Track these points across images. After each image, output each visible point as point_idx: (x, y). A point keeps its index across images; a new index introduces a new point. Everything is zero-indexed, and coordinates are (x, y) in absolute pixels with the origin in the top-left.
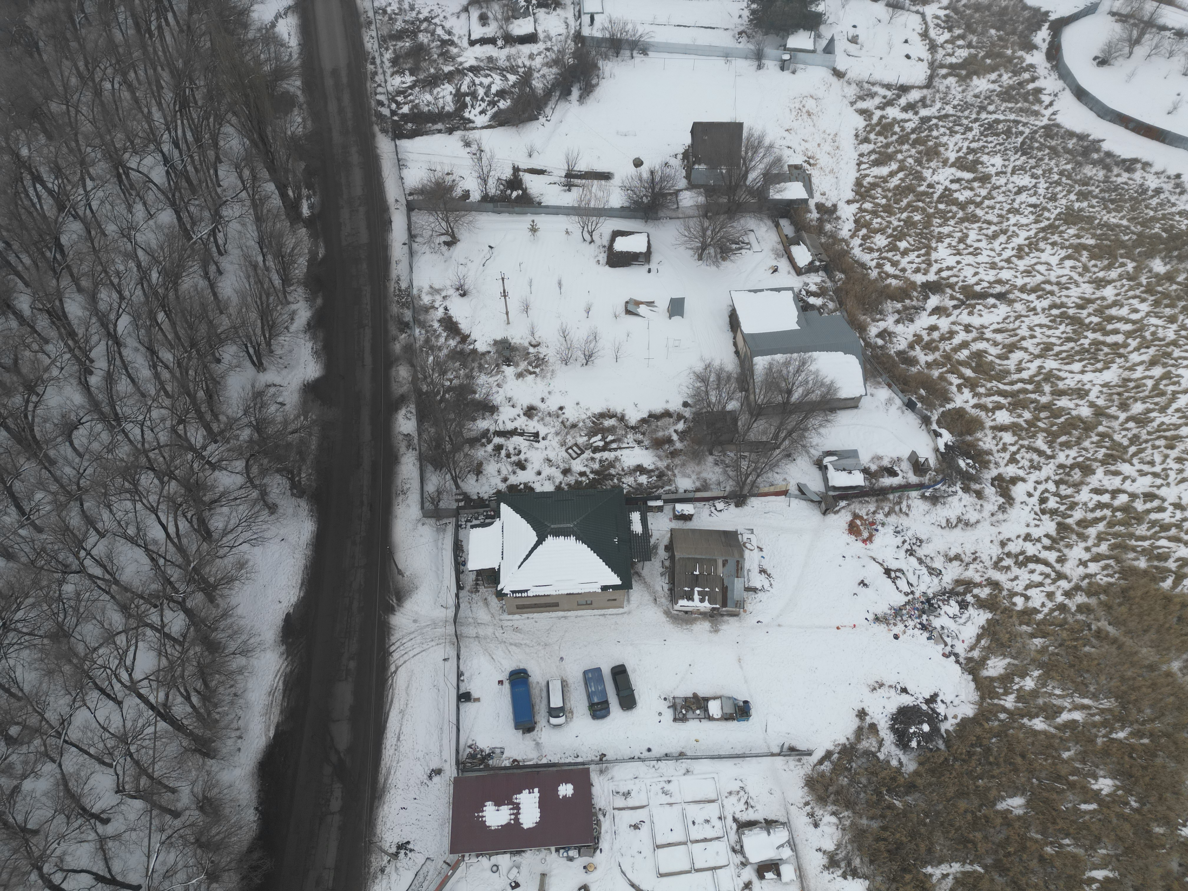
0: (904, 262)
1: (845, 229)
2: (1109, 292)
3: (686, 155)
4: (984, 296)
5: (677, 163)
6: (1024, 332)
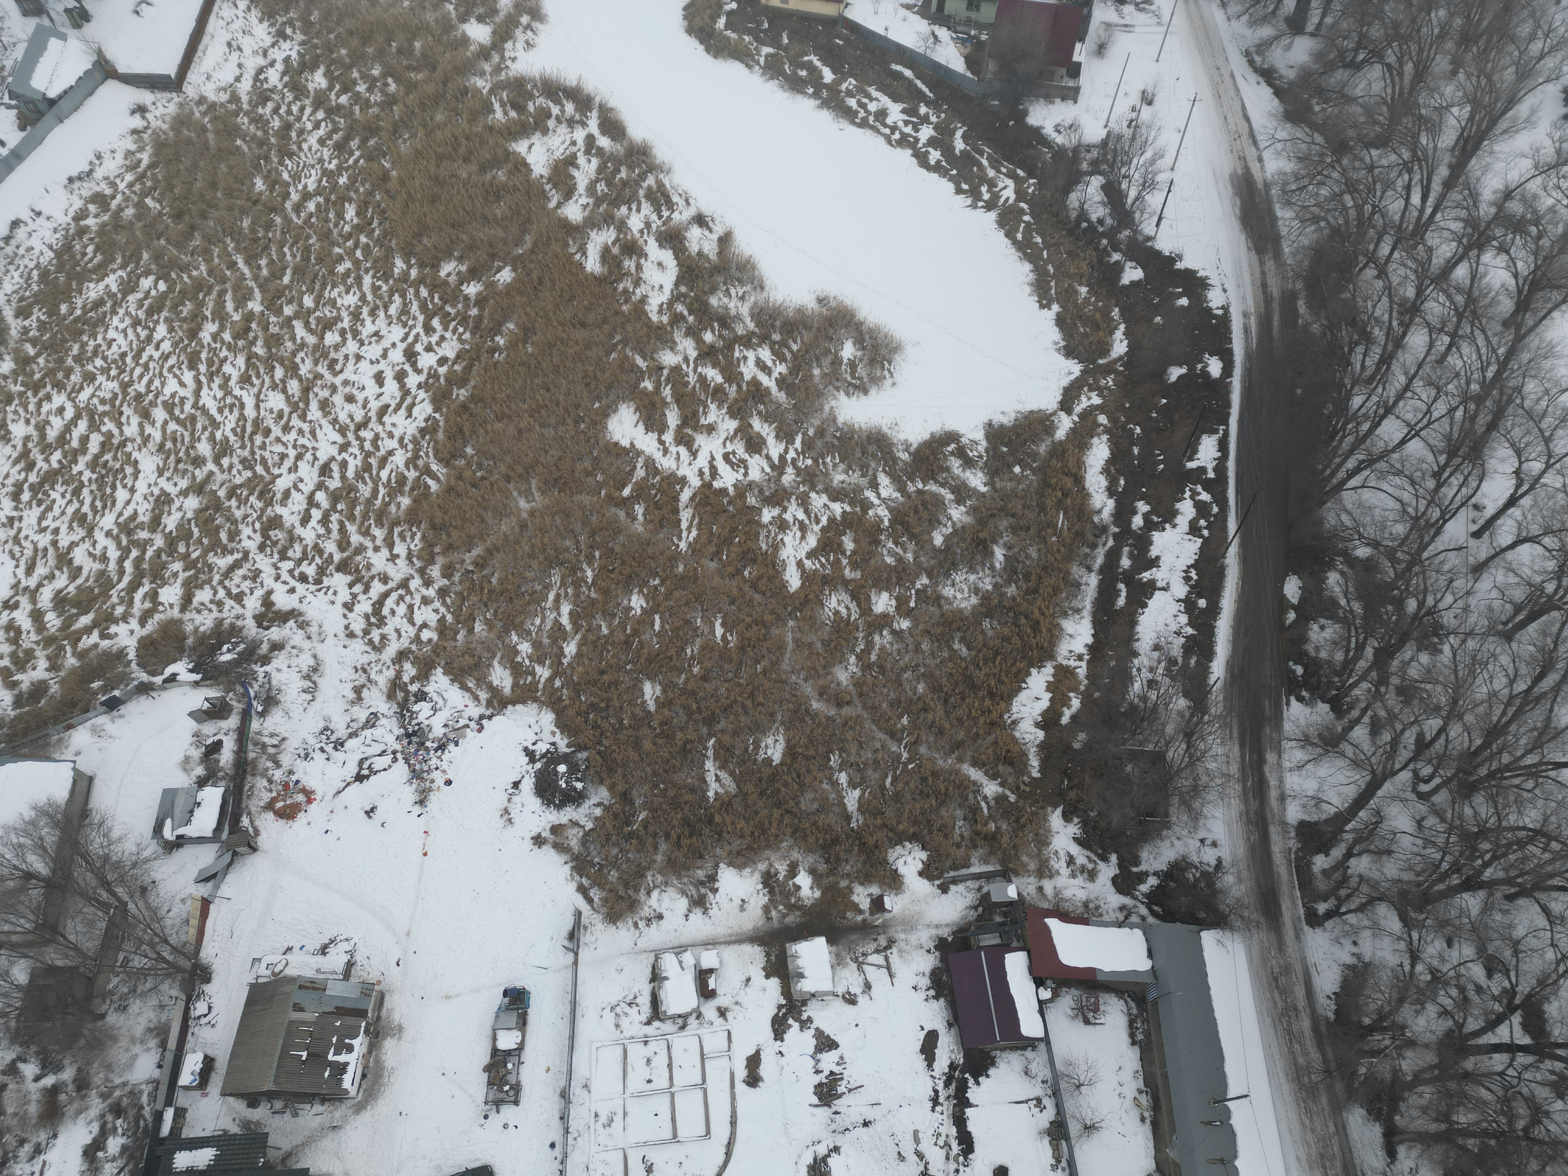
2: (20, 430)
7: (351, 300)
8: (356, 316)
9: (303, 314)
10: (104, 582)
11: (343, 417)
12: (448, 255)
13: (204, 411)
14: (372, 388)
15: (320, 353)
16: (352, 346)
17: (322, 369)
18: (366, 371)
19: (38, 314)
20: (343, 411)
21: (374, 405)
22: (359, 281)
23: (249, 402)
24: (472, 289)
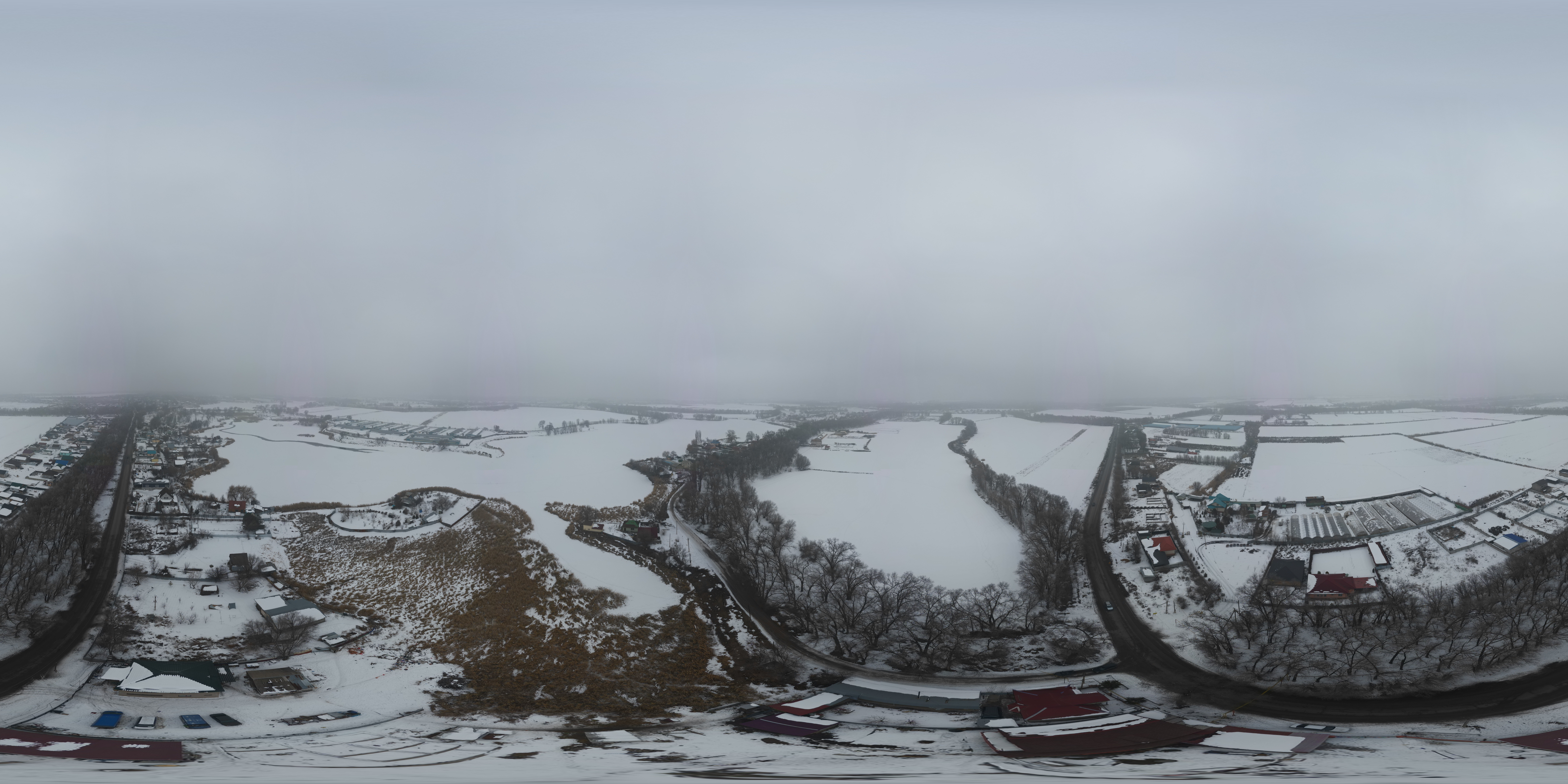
0: (317, 579)
1: (292, 576)
2: (380, 566)
3: (229, 563)
4: (347, 580)
5: (226, 566)
6: (366, 584)
7: (465, 572)
8: (464, 575)
9: (451, 571)
10: (369, 597)
11: (447, 593)
12: (493, 569)
13: (417, 580)
14: (458, 589)
15: (451, 580)
16: (459, 580)
17: (449, 583)
18: (460, 586)
19: (400, 551)
20: (448, 591)
21: (457, 593)
22: (468, 569)
23: (428, 582)
24: (496, 577)
